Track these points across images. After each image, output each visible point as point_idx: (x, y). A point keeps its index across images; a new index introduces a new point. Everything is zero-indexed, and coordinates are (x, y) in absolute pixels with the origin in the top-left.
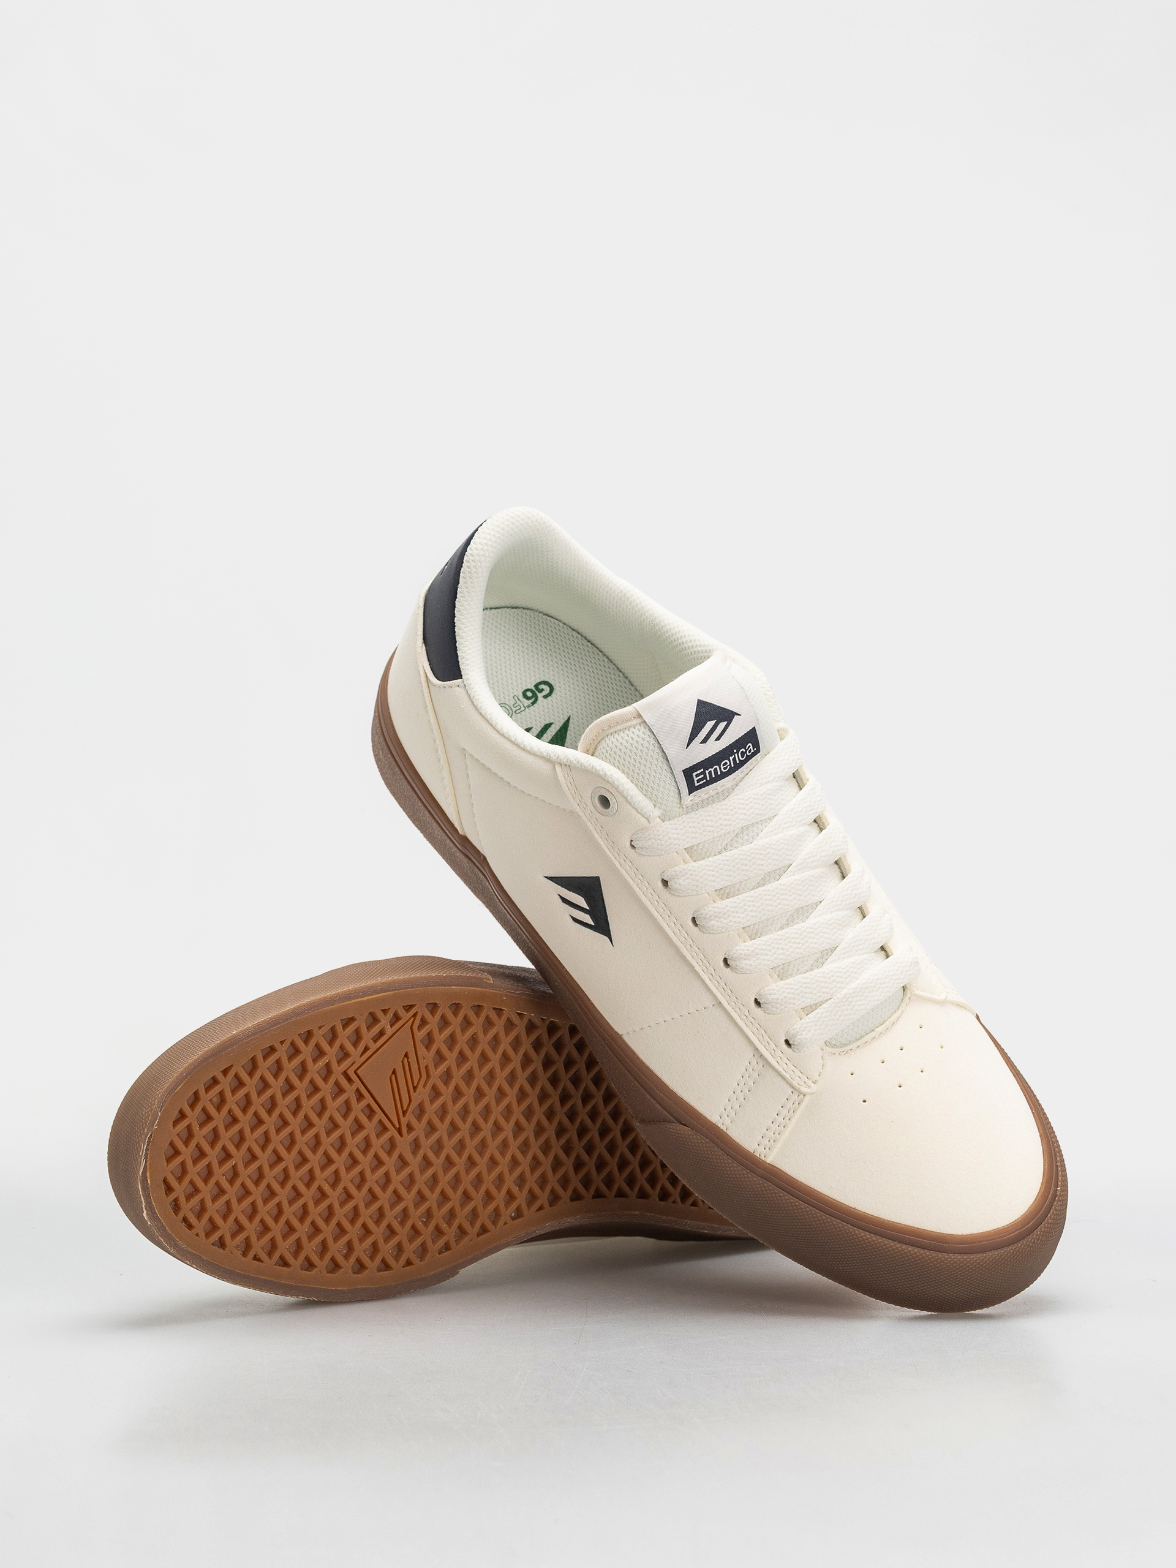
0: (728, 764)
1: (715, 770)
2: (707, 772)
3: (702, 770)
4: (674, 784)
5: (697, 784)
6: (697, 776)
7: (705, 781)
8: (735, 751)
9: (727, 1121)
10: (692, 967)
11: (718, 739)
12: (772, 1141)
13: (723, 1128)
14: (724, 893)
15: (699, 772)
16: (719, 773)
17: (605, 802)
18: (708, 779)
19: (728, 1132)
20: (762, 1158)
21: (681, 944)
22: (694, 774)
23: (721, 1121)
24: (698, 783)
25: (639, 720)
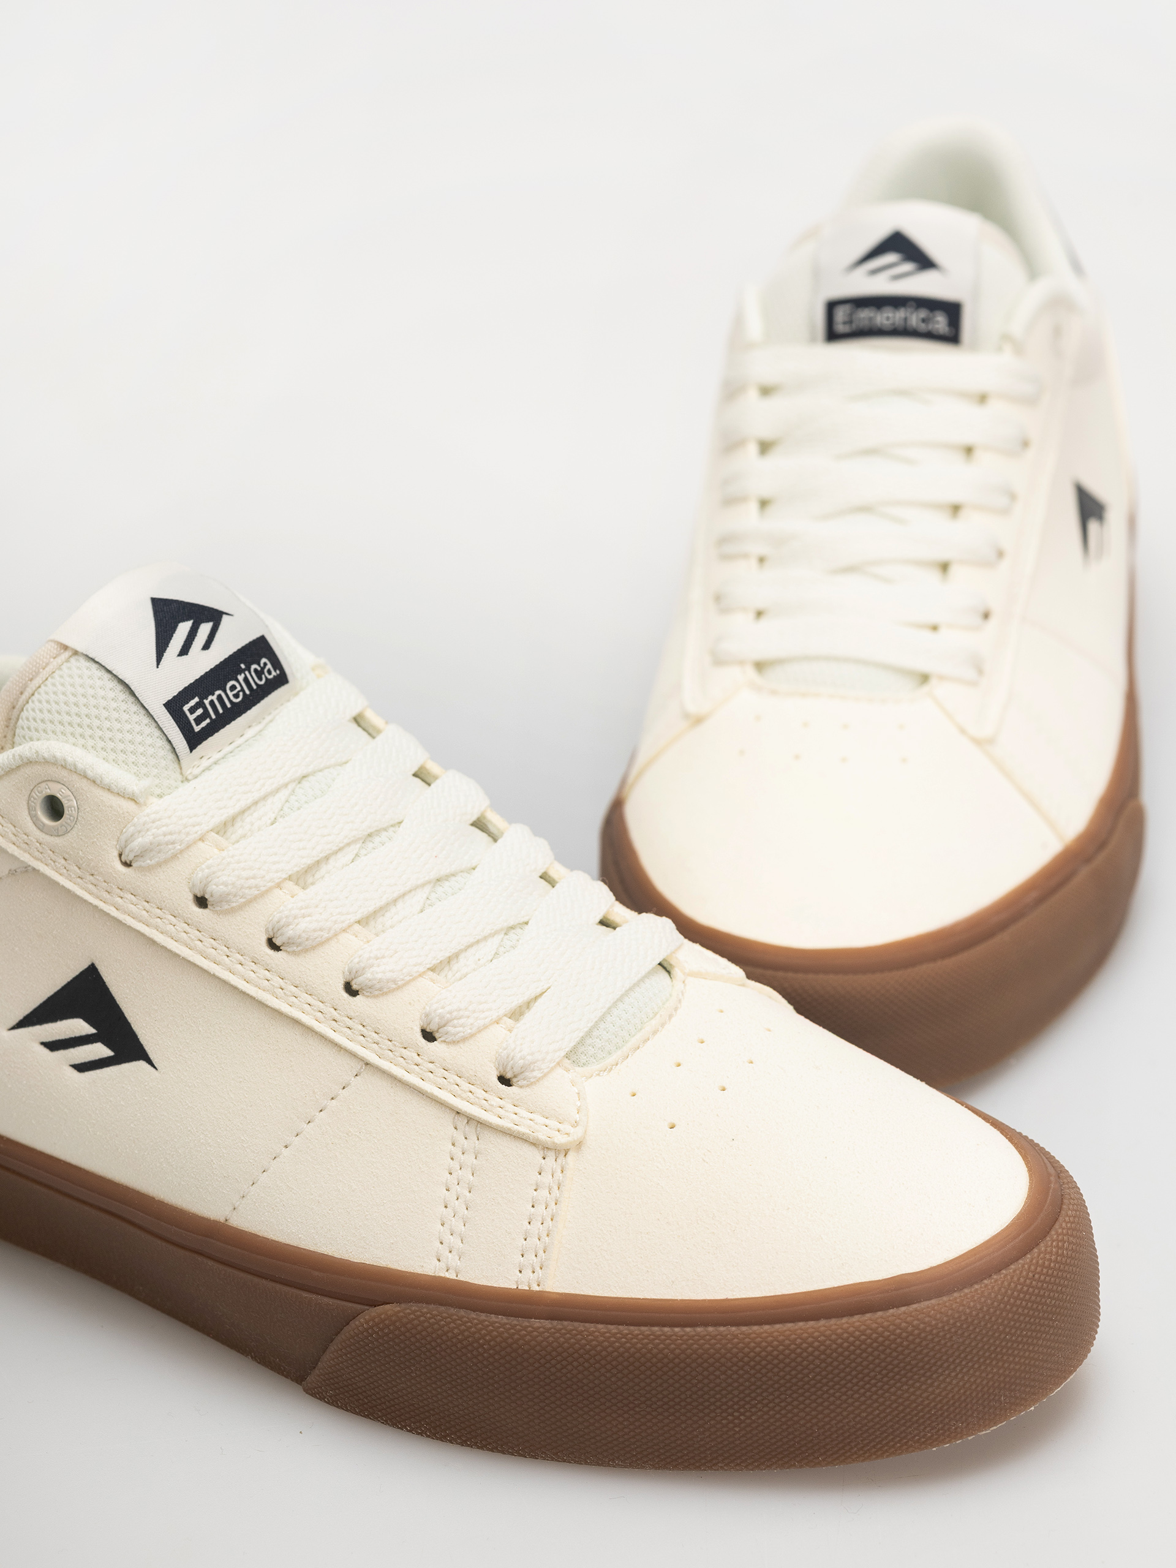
0: (239, 688)
1: (220, 698)
2: (207, 702)
3: (197, 699)
4: (157, 733)
5: (197, 729)
6: (192, 710)
7: (208, 721)
8: (243, 666)
9: (452, 1259)
10: (296, 1022)
11: (206, 647)
12: (541, 1253)
13: (451, 1275)
14: (303, 877)
15: (192, 703)
16: (229, 705)
17: (55, 808)
18: (214, 717)
19: (461, 1278)
20: (535, 1288)
21: (263, 993)
22: (186, 708)
23: (442, 1265)
24: (197, 725)
25: (67, 654)
